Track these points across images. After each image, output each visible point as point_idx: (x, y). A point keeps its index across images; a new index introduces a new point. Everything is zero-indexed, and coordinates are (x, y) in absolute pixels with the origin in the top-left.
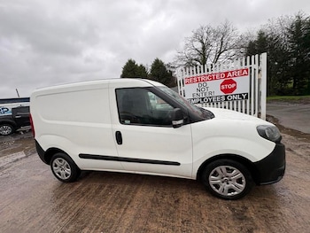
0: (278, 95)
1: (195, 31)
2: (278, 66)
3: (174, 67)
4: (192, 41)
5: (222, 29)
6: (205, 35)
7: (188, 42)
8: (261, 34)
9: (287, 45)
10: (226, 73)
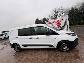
3: (49, 19)
4: (53, 12)
5: (61, 8)
6: (56, 10)
10: (58, 21)
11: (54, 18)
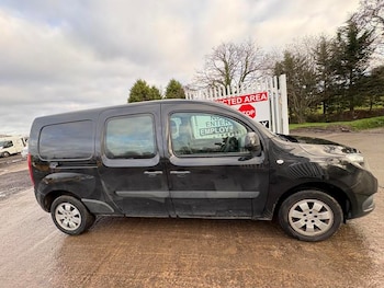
0: (307, 121)
1: (216, 48)
2: (307, 91)
4: (213, 59)
5: (246, 48)
6: (228, 53)
7: (209, 61)
8: (287, 55)
9: (314, 67)
10: (243, 98)
11: (217, 84)
